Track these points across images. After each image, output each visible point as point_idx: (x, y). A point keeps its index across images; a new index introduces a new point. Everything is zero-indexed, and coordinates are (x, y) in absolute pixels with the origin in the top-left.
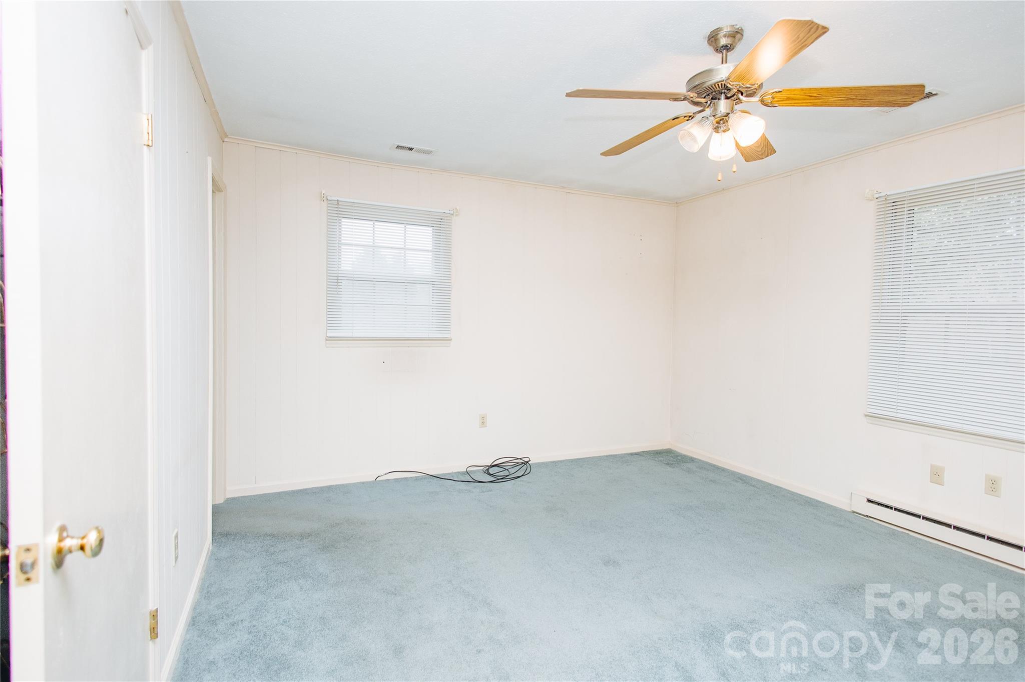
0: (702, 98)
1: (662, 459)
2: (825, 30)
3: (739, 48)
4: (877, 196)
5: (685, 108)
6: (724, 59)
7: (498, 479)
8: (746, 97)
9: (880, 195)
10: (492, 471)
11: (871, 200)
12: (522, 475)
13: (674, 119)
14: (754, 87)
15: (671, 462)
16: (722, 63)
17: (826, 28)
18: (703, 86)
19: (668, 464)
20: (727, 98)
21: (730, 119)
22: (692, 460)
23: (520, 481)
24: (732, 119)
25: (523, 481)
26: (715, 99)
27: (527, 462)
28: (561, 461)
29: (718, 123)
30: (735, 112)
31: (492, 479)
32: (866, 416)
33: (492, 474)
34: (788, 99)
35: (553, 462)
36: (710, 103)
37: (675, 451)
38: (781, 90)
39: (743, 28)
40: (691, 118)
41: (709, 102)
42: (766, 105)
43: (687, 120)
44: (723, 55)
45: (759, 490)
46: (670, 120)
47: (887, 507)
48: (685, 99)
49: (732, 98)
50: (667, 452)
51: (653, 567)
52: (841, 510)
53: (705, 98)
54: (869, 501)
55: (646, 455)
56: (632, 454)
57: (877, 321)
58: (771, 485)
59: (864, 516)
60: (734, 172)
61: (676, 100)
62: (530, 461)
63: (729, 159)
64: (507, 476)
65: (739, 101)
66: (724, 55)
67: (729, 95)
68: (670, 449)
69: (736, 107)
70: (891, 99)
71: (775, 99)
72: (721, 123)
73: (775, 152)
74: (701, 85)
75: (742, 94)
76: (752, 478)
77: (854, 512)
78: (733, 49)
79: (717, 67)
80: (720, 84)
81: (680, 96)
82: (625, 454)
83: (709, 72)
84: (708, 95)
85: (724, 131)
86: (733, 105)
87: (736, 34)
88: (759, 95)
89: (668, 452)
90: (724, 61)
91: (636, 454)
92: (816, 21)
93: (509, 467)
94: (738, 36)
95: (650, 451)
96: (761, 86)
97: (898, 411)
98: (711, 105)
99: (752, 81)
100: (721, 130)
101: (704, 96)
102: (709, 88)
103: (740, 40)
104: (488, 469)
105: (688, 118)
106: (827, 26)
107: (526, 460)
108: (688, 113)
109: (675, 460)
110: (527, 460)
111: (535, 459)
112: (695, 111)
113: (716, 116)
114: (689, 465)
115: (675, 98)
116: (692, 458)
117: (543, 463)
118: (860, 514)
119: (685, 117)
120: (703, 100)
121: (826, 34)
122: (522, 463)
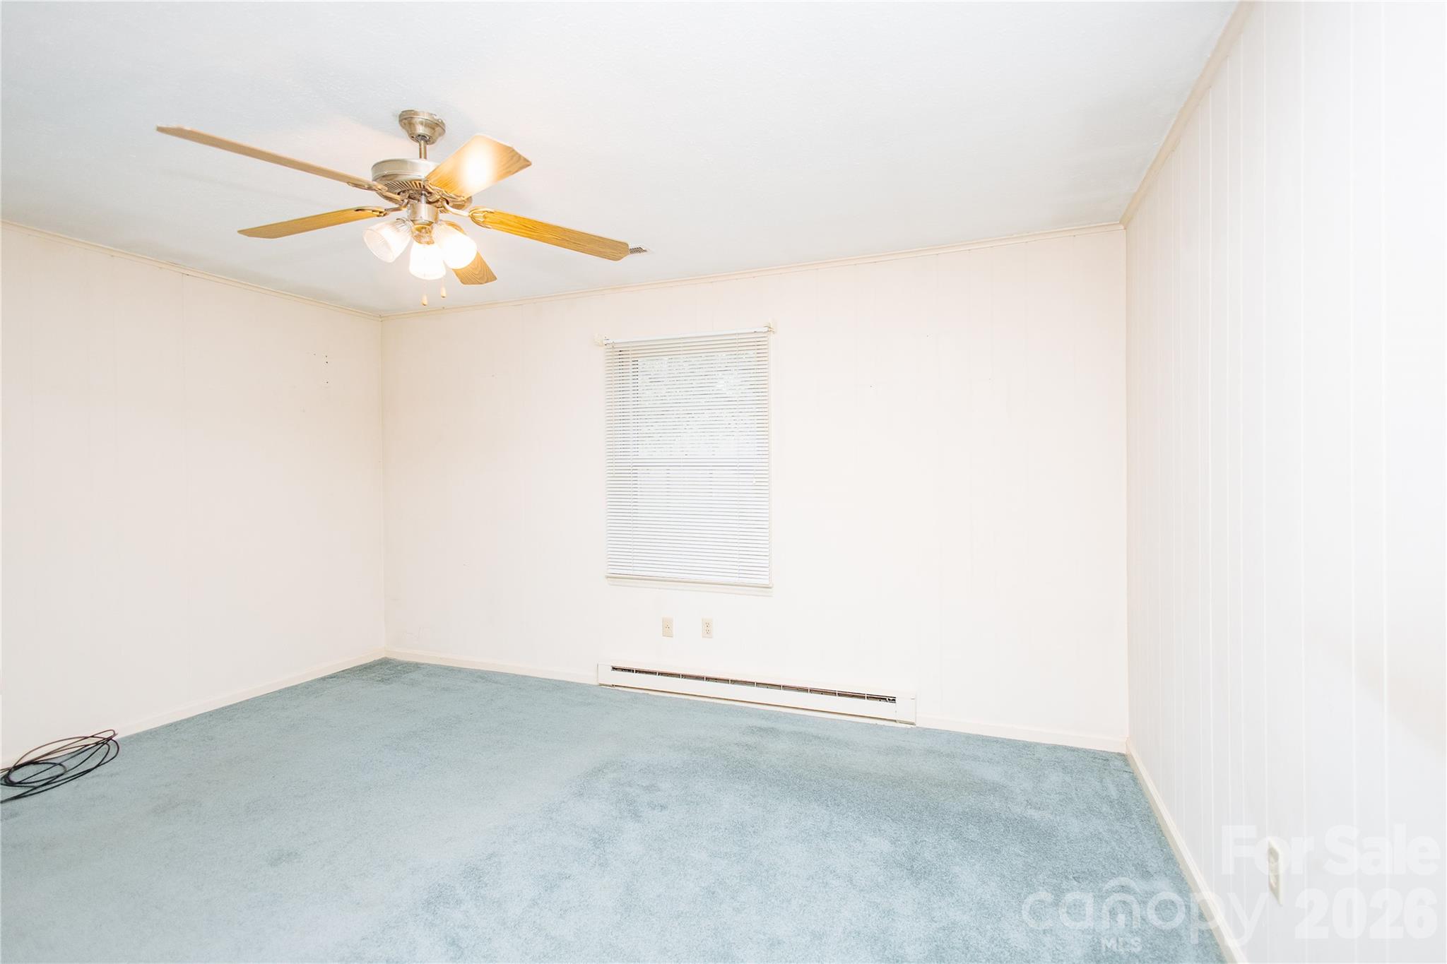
0: (395, 193)
1: (373, 675)
2: (527, 164)
3: (441, 143)
4: (605, 342)
5: (372, 200)
6: (423, 152)
7: (35, 788)
8: (452, 207)
9: (608, 342)
10: (16, 777)
11: (600, 346)
12: (98, 765)
13: (357, 210)
14: (459, 199)
15: (388, 677)
16: (420, 157)
17: (528, 161)
18: (396, 179)
19: (382, 681)
20: (429, 203)
21: (434, 230)
22: (417, 666)
23: (93, 777)
24: (437, 230)
25: (98, 776)
26: (414, 199)
27: (110, 739)
28: (188, 720)
29: (419, 230)
30: (439, 222)
31: (19, 791)
32: (608, 577)
33: (20, 783)
34: (502, 223)
35: (171, 725)
36: (408, 203)
37: (394, 660)
38: (492, 211)
39: (444, 121)
40: (382, 214)
41: (406, 201)
42: (478, 223)
43: (378, 216)
44: (420, 145)
45: (502, 686)
46: (351, 209)
47: (629, 670)
48: (370, 188)
49: (435, 204)
50: (381, 664)
51: (356, 838)
52: (590, 686)
53: (399, 194)
54: (614, 669)
55: (347, 675)
56: (324, 679)
57: (612, 475)
58: (516, 675)
59: (610, 686)
60: (444, 297)
61: (356, 185)
62: (115, 735)
63: (436, 280)
64: (58, 776)
65: (445, 211)
66: (422, 147)
67: (430, 200)
68: (386, 658)
69: (441, 216)
70: (601, 250)
71: (487, 220)
72: (423, 232)
73: (496, 279)
74: (392, 177)
75: (448, 203)
76: (495, 673)
77: (601, 685)
78: (433, 143)
79: (413, 161)
80: (417, 183)
81: (363, 184)
82: (312, 681)
83: (401, 162)
84: (404, 192)
85: (428, 243)
86: (437, 213)
87: (436, 127)
88: (468, 209)
89: (384, 663)
90: (423, 155)
91: (331, 677)
92: (516, 149)
93: (65, 758)
94: (438, 129)
95: (354, 667)
96: (470, 199)
97: (635, 568)
98: (409, 205)
99: (455, 192)
100: (423, 240)
101: (399, 190)
102: (402, 184)
103: (440, 135)
104: (8, 774)
105: (378, 214)
106: (530, 160)
107: (106, 735)
108: (378, 207)
109: (393, 672)
110: (111, 734)
111: (124, 729)
112: (388, 208)
113: (416, 222)
114: (414, 676)
115: (357, 184)
116: (417, 664)
117: (146, 733)
118: (607, 685)
119: (373, 211)
120: (398, 197)
121: (528, 168)
122: (97, 744)
